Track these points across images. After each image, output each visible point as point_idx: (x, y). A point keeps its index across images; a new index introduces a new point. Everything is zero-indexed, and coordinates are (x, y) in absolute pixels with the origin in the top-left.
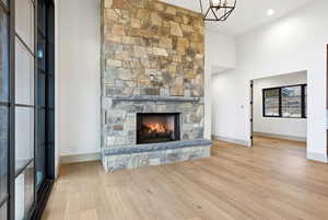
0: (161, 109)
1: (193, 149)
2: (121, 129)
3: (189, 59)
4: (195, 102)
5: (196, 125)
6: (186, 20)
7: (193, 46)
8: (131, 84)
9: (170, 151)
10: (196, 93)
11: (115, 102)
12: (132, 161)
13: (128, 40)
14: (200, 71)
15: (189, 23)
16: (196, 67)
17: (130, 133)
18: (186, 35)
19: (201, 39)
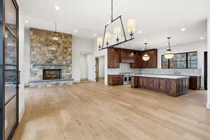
0: (53, 68)
1: (65, 82)
2: (36, 74)
3: (65, 51)
4: (68, 65)
5: (68, 74)
6: (64, 37)
7: (67, 46)
8: (40, 60)
9: (55, 82)
10: (68, 62)
11: (34, 66)
12: (40, 85)
13: (39, 45)
14: (70, 54)
16: (68, 53)
17: (40, 76)
18: (63, 42)
19: (71, 43)
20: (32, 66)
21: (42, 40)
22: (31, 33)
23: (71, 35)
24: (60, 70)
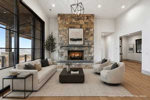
0: (76, 49)
1: (87, 64)
2: (63, 55)
3: (87, 31)
4: (90, 47)
5: (90, 55)
6: (86, 18)
7: (88, 27)
8: (66, 42)
9: (77, 63)
10: (90, 43)
14: (92, 35)
15: (87, 19)
16: (90, 34)
17: (65, 56)
18: (85, 23)
19: (93, 23)
20: (59, 47)
21: (67, 23)
22: (59, 18)
23: (93, 15)
24: (83, 51)
